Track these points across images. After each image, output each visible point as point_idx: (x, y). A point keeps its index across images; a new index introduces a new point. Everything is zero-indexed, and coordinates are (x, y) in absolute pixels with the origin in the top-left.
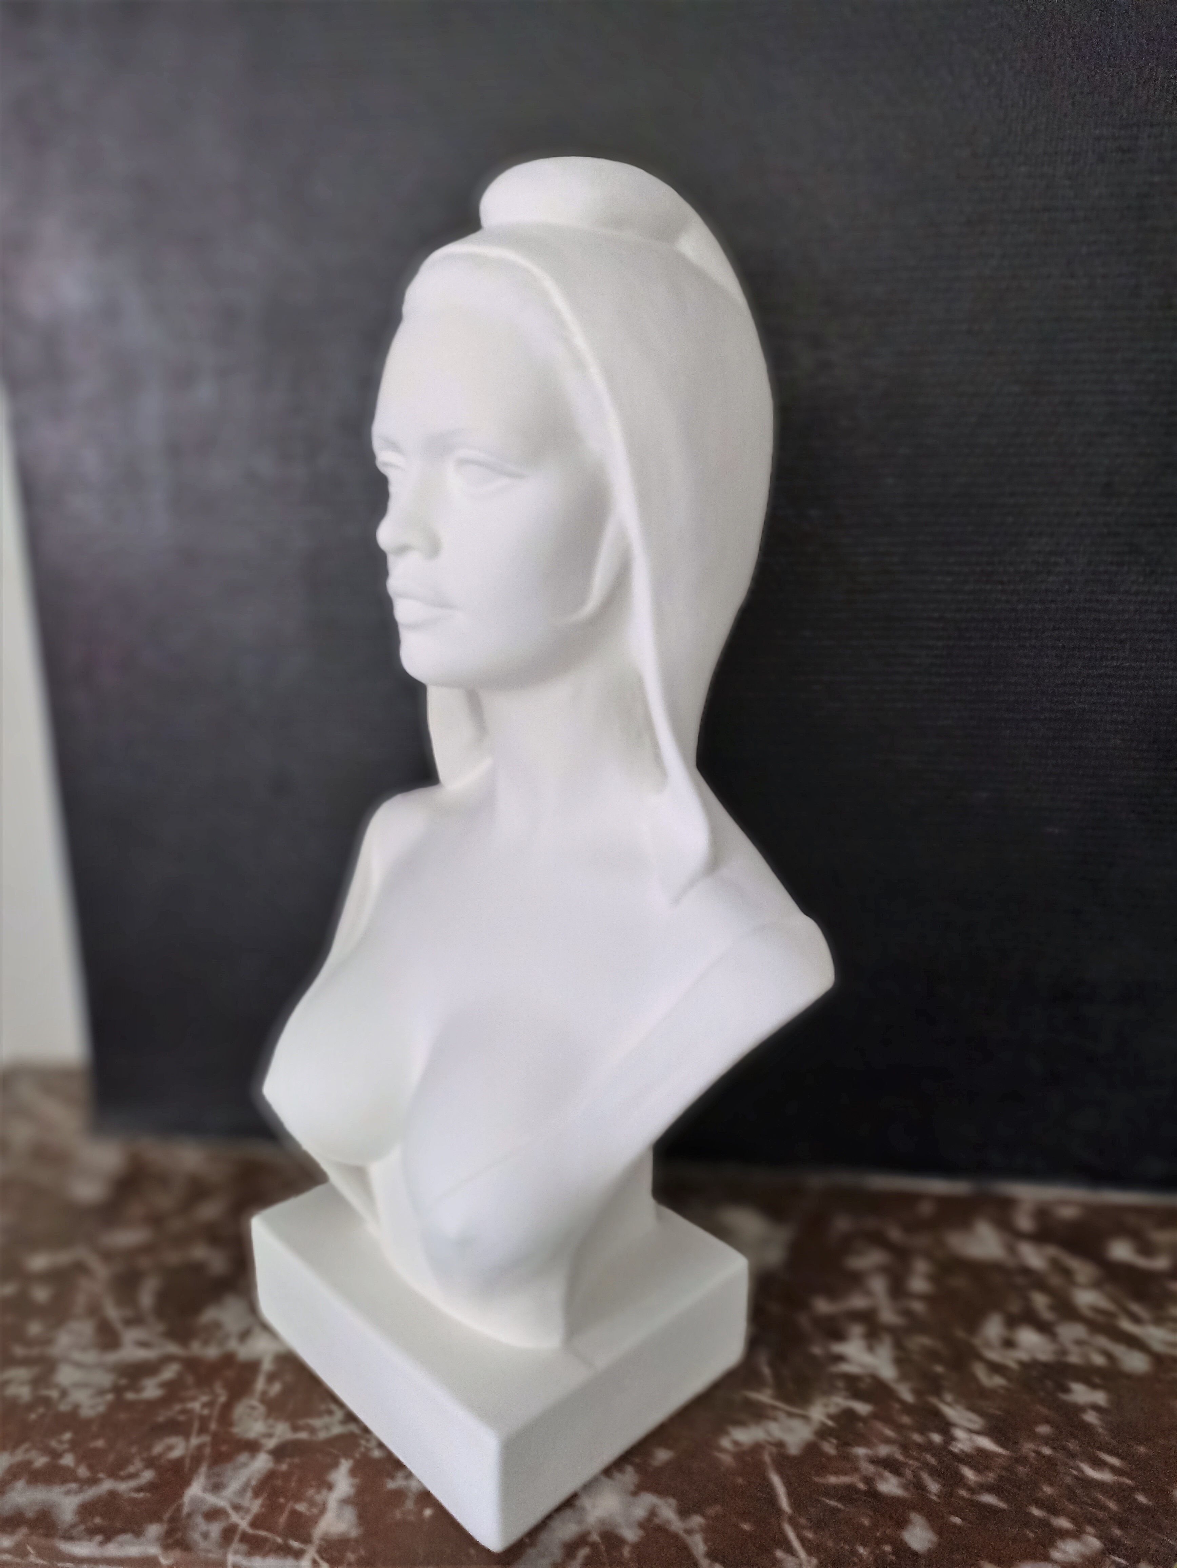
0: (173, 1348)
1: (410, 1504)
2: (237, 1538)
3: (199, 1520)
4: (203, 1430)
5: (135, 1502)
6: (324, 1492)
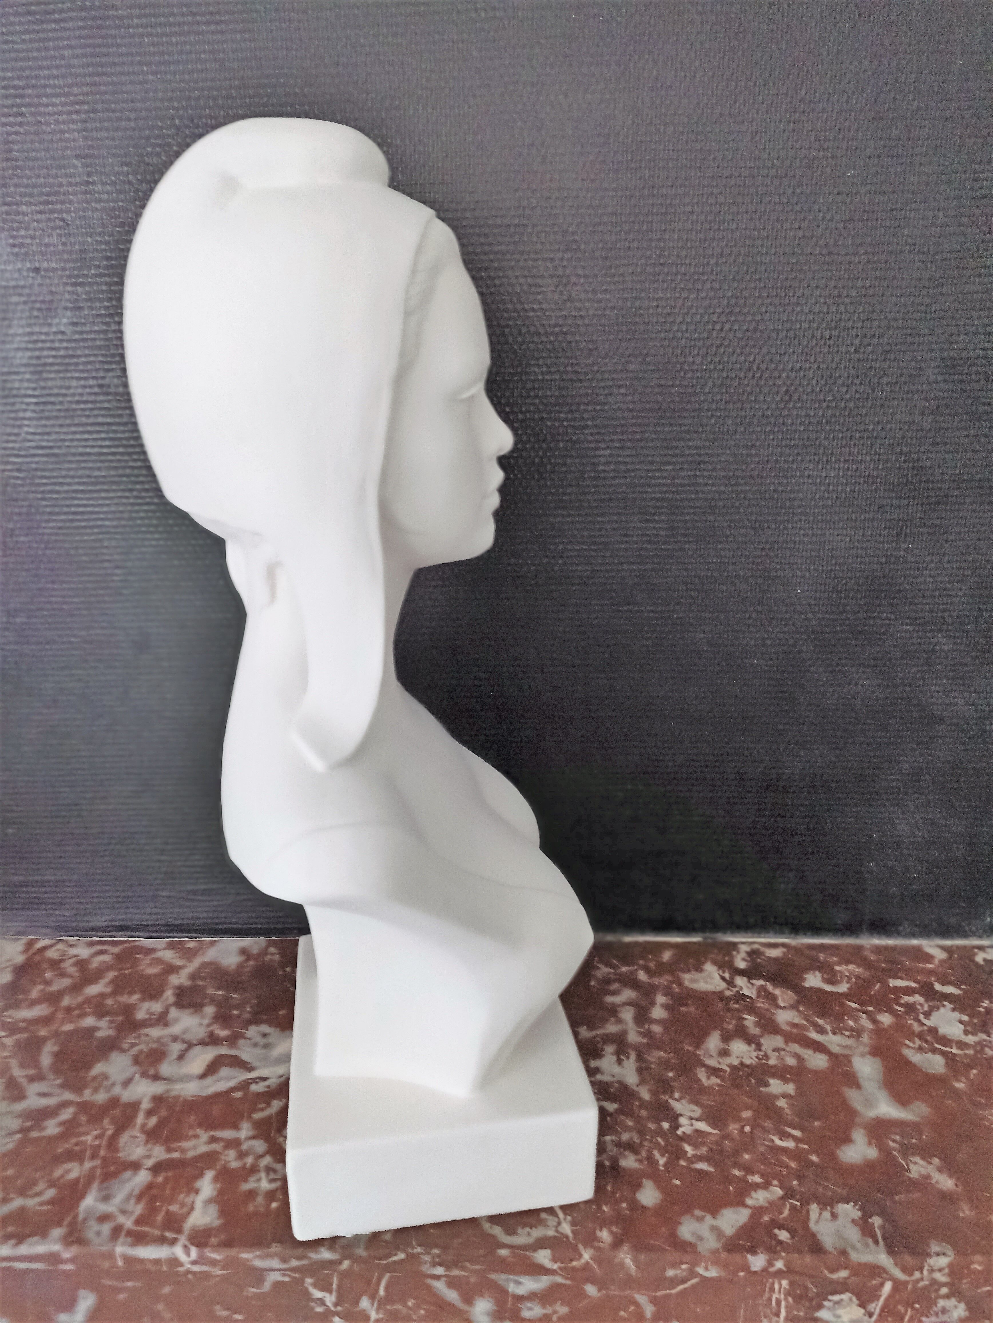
0: (69, 1096)
1: (260, 1200)
2: (123, 1234)
3: (93, 1223)
4: (94, 1157)
5: (40, 1214)
6: (192, 1195)
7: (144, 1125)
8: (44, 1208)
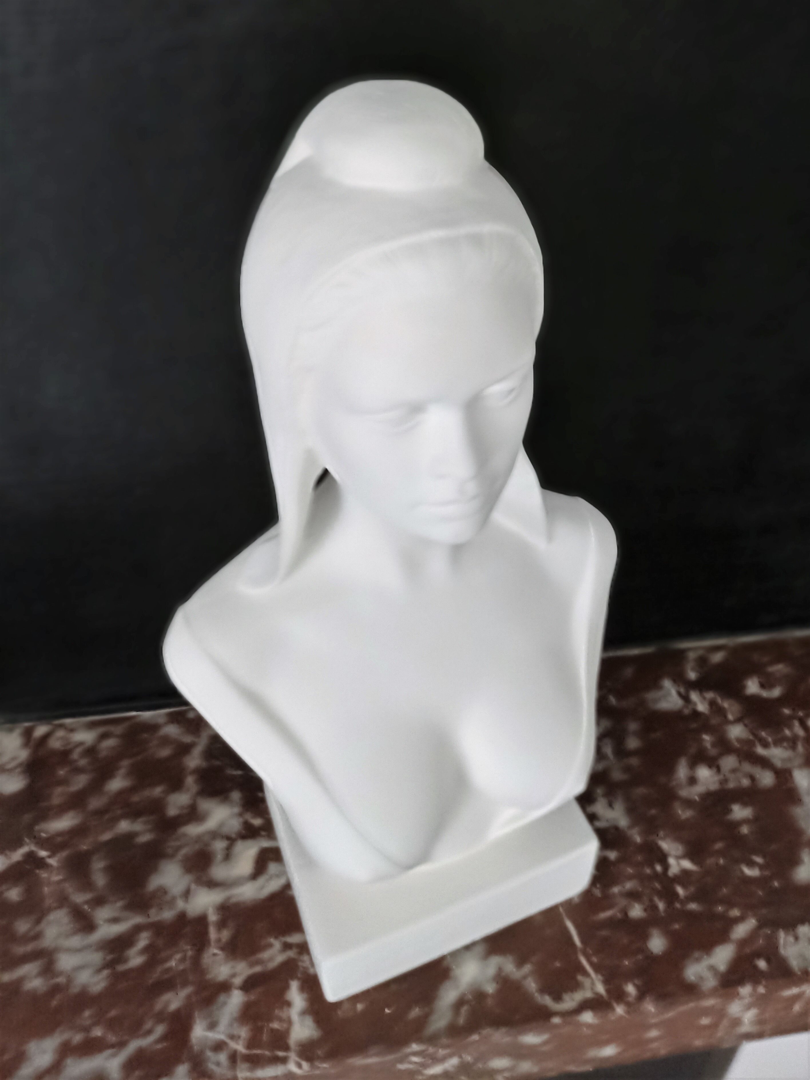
0: (138, 919)
2: (240, 1060)
4: (185, 983)
5: (161, 1052)
6: (285, 1009)
7: (219, 940)
8: (159, 1046)
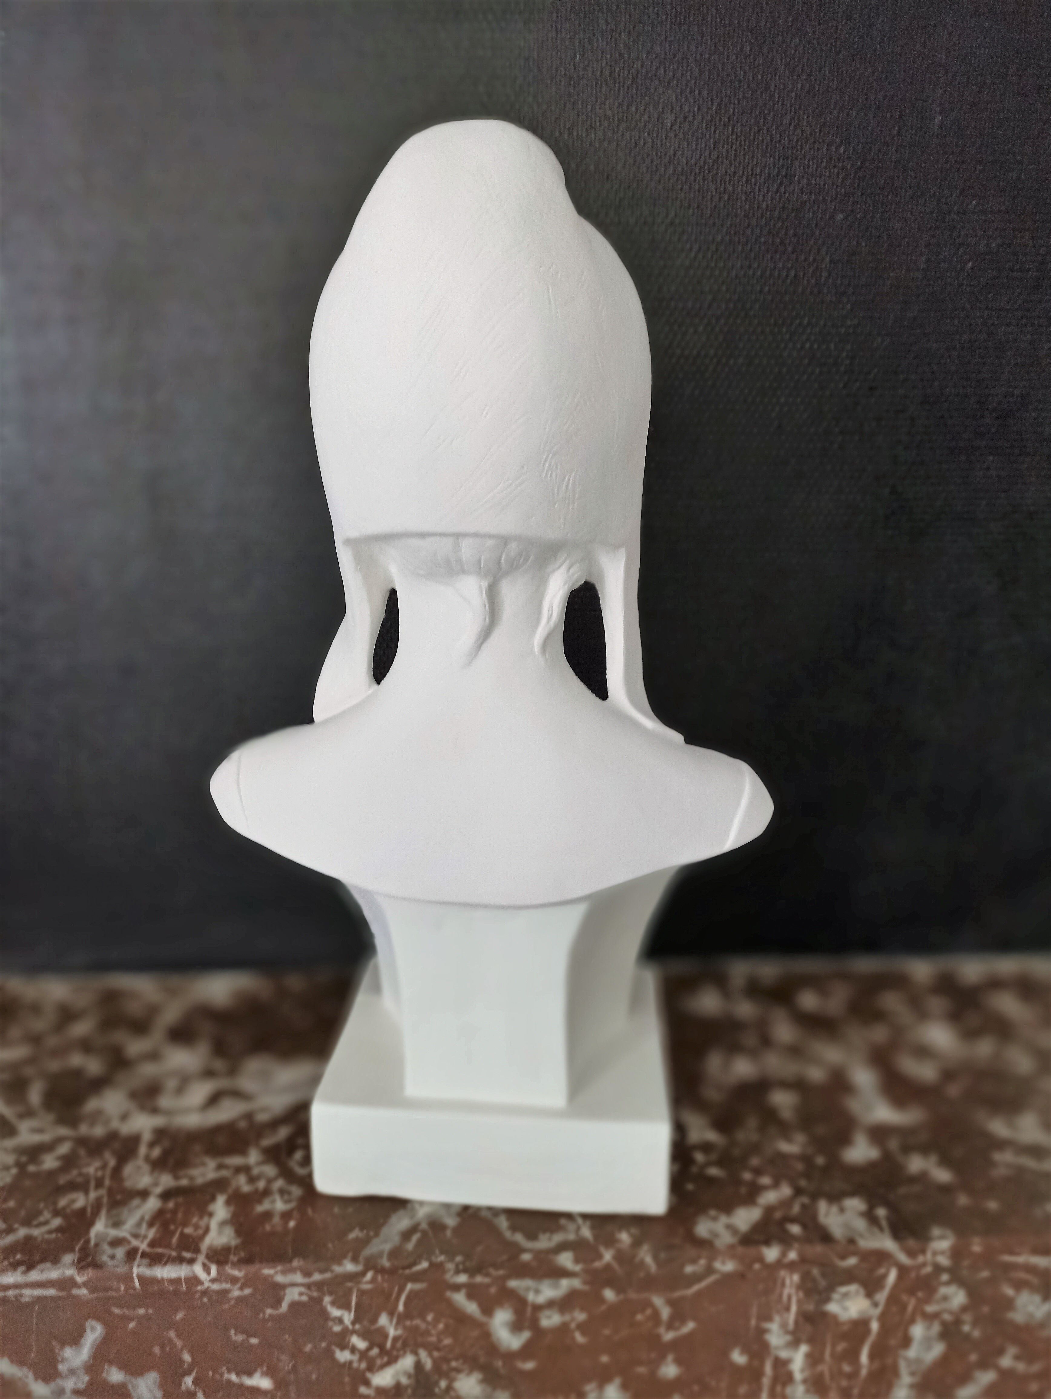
0: (63, 1131)
1: (276, 1220)
2: (139, 1255)
3: (106, 1247)
4: (99, 1184)
5: (48, 1242)
6: (206, 1219)
7: (147, 1156)
8: (52, 1236)
